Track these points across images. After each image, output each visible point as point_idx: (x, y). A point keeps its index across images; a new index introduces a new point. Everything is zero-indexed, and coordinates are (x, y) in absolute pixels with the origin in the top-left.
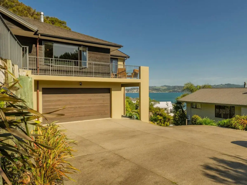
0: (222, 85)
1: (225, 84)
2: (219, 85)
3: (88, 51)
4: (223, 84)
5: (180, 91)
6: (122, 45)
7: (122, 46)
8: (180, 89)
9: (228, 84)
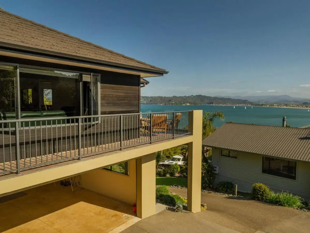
0: (192, 97)
1: (196, 96)
2: (190, 96)
3: (101, 83)
4: (194, 95)
5: (145, 102)
6: (166, 71)
7: (167, 73)
8: (145, 100)
9: (199, 95)
